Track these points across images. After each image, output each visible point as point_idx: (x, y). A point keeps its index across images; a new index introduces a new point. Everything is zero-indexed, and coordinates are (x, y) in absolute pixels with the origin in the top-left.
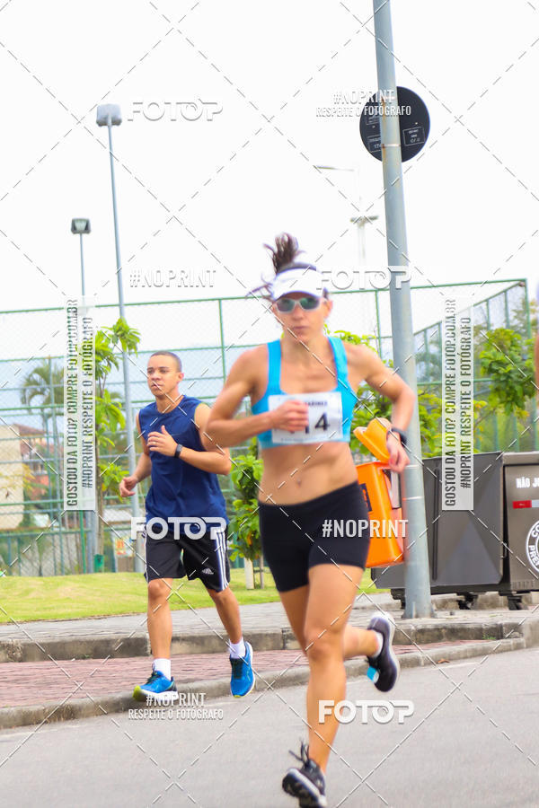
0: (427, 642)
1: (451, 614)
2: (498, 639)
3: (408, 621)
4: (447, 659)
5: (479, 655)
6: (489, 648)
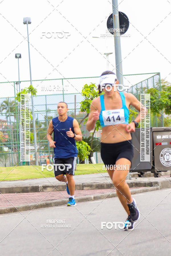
1: (136, 179)
2: (151, 187)
4: (135, 193)
5: (145, 192)
6: (148, 189)
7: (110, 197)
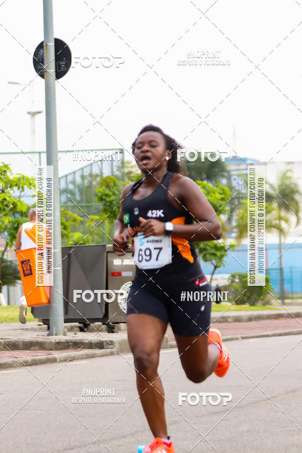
0: (61, 349)
1: (75, 334)
2: (101, 349)
3: (51, 337)
4: (72, 359)
5: (90, 358)
6: (96, 354)
7: (28, 365)
